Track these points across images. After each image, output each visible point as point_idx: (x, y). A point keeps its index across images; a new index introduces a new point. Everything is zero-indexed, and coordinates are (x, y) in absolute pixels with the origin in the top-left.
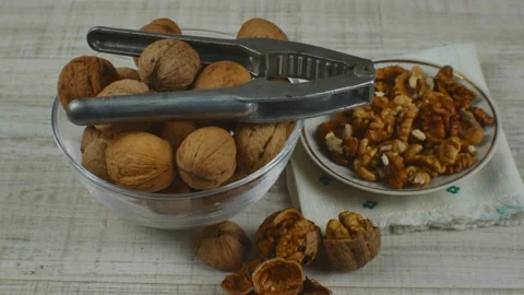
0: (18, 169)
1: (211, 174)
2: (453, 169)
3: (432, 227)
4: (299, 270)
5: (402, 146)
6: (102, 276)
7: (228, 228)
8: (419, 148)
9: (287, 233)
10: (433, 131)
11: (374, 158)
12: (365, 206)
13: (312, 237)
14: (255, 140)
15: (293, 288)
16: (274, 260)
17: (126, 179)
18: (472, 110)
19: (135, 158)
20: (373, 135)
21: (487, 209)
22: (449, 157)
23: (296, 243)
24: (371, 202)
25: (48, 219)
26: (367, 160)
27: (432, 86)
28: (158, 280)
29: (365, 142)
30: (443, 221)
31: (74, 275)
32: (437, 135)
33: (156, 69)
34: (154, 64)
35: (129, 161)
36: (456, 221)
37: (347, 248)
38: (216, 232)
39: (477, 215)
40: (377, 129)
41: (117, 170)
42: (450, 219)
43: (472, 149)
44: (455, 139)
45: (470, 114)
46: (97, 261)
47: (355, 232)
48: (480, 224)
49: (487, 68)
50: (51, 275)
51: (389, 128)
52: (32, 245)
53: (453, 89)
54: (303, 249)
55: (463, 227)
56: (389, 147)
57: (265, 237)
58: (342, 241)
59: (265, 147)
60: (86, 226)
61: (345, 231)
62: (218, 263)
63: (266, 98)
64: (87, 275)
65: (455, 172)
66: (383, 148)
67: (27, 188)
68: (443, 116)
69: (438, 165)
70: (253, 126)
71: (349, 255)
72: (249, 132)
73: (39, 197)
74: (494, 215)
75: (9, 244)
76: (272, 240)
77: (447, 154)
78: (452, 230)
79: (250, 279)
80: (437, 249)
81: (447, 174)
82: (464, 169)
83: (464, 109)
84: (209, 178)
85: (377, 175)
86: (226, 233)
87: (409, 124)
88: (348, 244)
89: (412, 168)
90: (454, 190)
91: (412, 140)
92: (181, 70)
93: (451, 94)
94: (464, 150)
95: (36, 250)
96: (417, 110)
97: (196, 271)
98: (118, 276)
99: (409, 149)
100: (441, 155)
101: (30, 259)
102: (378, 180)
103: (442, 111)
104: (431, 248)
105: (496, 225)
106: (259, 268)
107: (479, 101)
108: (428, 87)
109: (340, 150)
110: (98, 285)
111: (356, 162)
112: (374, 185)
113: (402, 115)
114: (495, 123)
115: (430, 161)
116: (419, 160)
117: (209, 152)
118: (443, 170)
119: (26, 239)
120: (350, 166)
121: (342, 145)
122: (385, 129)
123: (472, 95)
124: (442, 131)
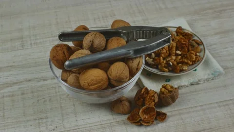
0: (32, 92)
1: (123, 79)
2: (194, 62)
3: (192, 84)
4: (154, 108)
5: (174, 58)
6: (80, 126)
7: (124, 99)
8: (180, 57)
9: (147, 96)
10: (183, 50)
11: (166, 64)
12: (166, 81)
13: (156, 96)
14: (134, 64)
15: (153, 115)
16: (145, 107)
17: (91, 87)
18: (194, 40)
19: (94, 78)
20: (163, 55)
21: (209, 75)
22: (193, 58)
23: (151, 99)
24: (168, 79)
25: (51, 109)
26: (163, 65)
27: (176, 34)
28: (102, 123)
29: (162, 58)
30: (195, 81)
31: (70, 128)
32: (185, 51)
33: (92, 44)
34: (91, 42)
35: (92, 80)
36: (199, 81)
37: (169, 97)
38: (120, 101)
39: (206, 77)
40: (164, 53)
41: (87, 84)
42: (197, 80)
43: (198, 54)
44: (193, 52)
45: (193, 42)
46: (77, 121)
47: (171, 91)
48: (207, 80)
49: (190, 25)
50: (60, 129)
51: (168, 52)
52: (49, 120)
53: (184, 34)
54: (154, 101)
55: (202, 82)
56: (170, 59)
57: (139, 99)
58: (167, 95)
59: (138, 66)
60: (67, 108)
61: (167, 91)
62: (123, 112)
63: (137, 48)
64: (74, 127)
65: (195, 63)
66: (168, 59)
67: (39, 98)
68: (185, 44)
69: (189, 62)
70: (132, 59)
71: (170, 100)
72: (131, 61)
73: (45, 101)
74: (211, 76)
75: (40, 121)
76: (142, 99)
77: (191, 57)
78: (198, 84)
79: (138, 115)
80: (195, 92)
81: (192, 64)
82: (198, 61)
83: (191, 41)
84: (123, 81)
85: (169, 69)
86: (123, 100)
87: (174, 49)
88: (170, 96)
89: (180, 65)
90: (196, 70)
91: (177, 55)
92: (101, 43)
93: (183, 36)
94: (196, 55)
95: (52, 121)
96: (175, 44)
97: (114, 117)
98: (86, 124)
99: (176, 58)
100: (189, 58)
101: (51, 125)
102: (169, 71)
103: (184, 42)
104: (193, 92)
105: (213, 79)
106: (141, 111)
107: (194, 37)
108: (174, 35)
109: (153, 63)
110: (81, 129)
111: (159, 66)
112: (168, 73)
113: (171, 46)
114: (203, 44)
115: (186, 61)
116: (182, 61)
117: (122, 71)
118: (191, 63)
119: (47, 118)
120: (157, 68)
121: (153, 61)
122: (167, 52)
123: (191, 35)
124: (186, 50)
